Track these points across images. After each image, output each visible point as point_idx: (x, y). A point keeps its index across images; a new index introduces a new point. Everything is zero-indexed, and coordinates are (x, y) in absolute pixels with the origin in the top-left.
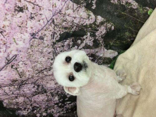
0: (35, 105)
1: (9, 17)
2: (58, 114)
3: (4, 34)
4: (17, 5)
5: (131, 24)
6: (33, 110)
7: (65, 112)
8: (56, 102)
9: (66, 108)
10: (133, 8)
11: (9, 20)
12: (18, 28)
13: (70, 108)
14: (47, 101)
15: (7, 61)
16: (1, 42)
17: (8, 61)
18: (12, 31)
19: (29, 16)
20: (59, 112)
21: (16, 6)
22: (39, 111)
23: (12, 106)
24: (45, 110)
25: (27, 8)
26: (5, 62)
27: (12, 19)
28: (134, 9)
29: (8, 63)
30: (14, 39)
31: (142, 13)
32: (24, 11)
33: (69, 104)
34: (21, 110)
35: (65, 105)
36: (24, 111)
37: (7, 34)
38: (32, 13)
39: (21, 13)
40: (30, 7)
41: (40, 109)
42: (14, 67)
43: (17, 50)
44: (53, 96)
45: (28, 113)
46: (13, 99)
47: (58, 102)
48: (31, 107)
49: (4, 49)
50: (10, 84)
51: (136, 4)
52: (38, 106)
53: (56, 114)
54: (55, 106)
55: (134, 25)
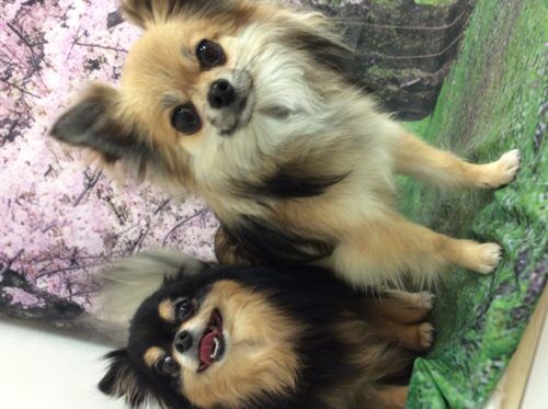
1: (76, 82)
4: (88, 57)
5: (374, 42)
10: (353, 3)
15: (87, 181)
17: (90, 180)
19: (111, 73)
21: (86, 61)
25: (105, 59)
26: (84, 184)
28: (356, 5)
29: (90, 186)
32: (100, 65)
38: (115, 68)
39: (95, 71)
40: (110, 56)
42: (103, 195)
50: (102, 255)
55: (386, 43)
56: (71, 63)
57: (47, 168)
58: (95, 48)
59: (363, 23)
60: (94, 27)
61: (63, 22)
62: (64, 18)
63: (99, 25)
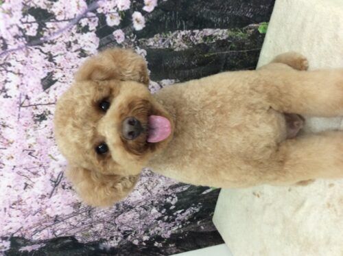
0: (124, 228)
1: (31, 132)
2: (169, 233)
3: (35, 154)
4: (35, 113)
5: (234, 62)
6: (125, 237)
7: (180, 226)
8: (157, 217)
9: (179, 220)
10: (221, 39)
11: (33, 136)
12: (49, 140)
13: (186, 219)
14: (140, 218)
15: (53, 183)
16: (35, 165)
17: (55, 182)
18: (43, 147)
20: (170, 229)
22: (135, 236)
23: (91, 239)
24: (145, 232)
25: (50, 113)
26: (52, 185)
27: (36, 133)
28: (223, 40)
29: (56, 185)
30: (50, 155)
31: (246, 38)
32: (47, 117)
33: (181, 213)
34: (107, 241)
35: (176, 216)
36: (112, 242)
37: (38, 153)
39: (44, 121)
40: (52, 109)
41: (136, 233)
42: (66, 187)
43: (61, 166)
44: (146, 209)
45: (119, 243)
46: (87, 230)
47: (160, 215)
48: (120, 234)
49: (43, 171)
50: (73, 213)
51: (223, 32)
52: (130, 229)
53: (166, 233)
54: (159, 222)
55: (240, 61)
56: (22, 121)
57: (24, 185)
58: (38, 106)
59: (227, 52)
60: (32, 92)
61: (4, 94)
62: (4, 90)
63: (36, 90)
